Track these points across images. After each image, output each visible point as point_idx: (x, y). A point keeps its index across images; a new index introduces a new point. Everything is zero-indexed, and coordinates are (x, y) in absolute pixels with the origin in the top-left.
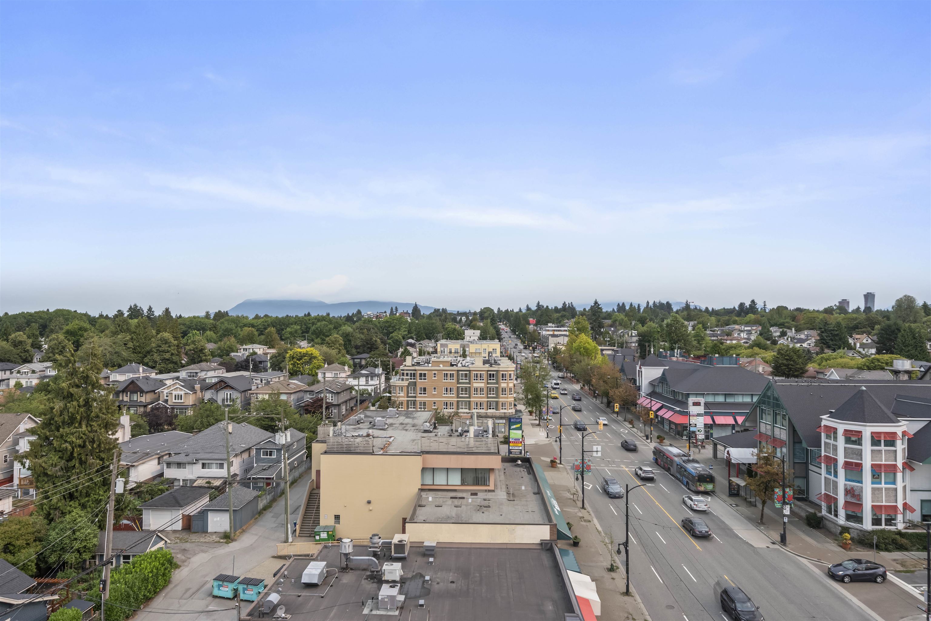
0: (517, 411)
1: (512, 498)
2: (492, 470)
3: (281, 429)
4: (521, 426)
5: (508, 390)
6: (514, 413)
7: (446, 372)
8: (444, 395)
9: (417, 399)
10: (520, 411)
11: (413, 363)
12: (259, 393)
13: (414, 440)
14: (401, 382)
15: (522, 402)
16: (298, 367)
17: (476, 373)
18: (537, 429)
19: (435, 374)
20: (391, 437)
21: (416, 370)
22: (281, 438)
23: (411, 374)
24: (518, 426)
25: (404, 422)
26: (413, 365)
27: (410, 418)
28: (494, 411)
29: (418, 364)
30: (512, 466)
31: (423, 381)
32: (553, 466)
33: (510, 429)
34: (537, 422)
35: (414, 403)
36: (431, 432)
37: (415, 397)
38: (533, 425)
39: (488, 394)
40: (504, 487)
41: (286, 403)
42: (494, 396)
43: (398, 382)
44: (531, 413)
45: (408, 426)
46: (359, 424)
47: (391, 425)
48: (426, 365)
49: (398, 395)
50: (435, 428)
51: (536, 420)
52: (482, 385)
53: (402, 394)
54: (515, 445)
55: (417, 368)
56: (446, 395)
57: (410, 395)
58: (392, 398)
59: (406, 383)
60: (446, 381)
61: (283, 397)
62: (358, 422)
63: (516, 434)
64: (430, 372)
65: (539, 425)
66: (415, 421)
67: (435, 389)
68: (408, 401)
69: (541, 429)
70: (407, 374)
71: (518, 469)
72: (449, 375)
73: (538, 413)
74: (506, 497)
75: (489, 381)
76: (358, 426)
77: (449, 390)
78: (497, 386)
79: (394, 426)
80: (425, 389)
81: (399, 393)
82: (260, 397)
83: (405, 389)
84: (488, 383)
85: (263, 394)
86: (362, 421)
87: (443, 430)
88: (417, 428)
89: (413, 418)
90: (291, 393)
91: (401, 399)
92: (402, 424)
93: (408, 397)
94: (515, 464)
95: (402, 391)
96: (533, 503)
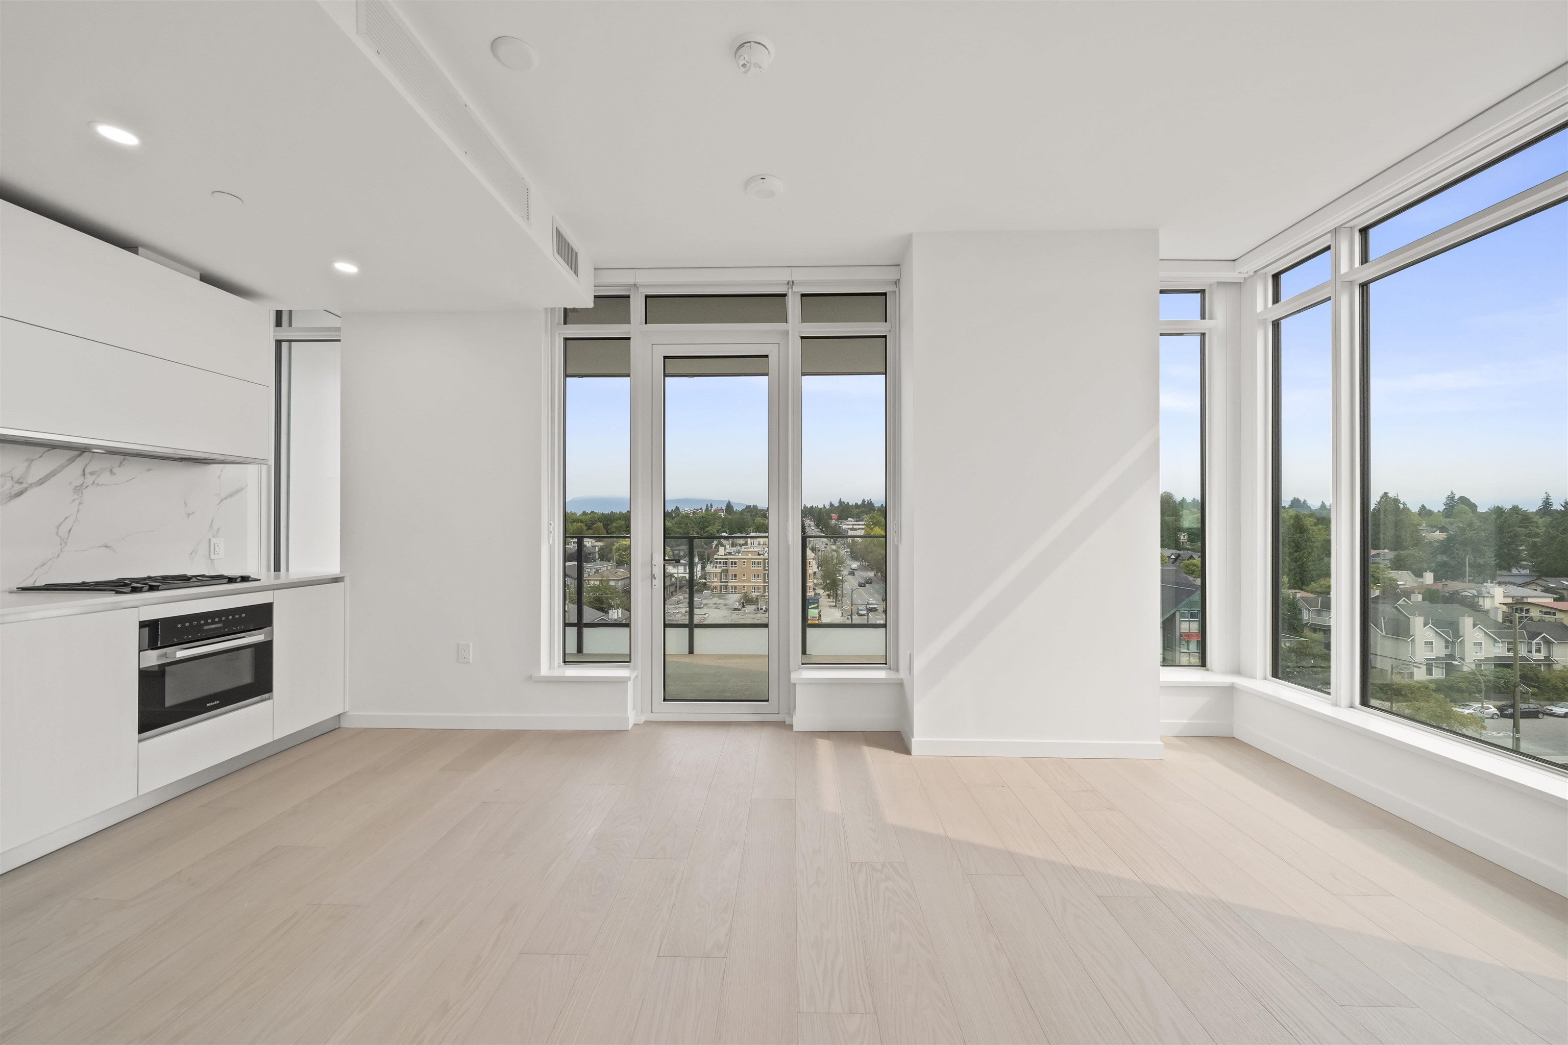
0: (816, 594)
3: (613, 607)
4: (818, 605)
6: (813, 596)
7: (754, 561)
8: (752, 581)
9: (729, 584)
10: (819, 594)
11: (726, 553)
12: (591, 580)
13: (725, 617)
14: (714, 569)
15: (821, 587)
16: (625, 558)
18: (834, 610)
19: (744, 562)
20: (706, 614)
21: (727, 559)
22: (614, 614)
23: (724, 562)
24: (816, 605)
25: (717, 603)
26: (725, 555)
27: (723, 599)
29: (730, 554)
31: (734, 568)
34: (834, 604)
35: (727, 587)
36: (740, 610)
37: (727, 582)
38: (830, 606)
41: (614, 588)
43: (712, 569)
44: (829, 596)
45: (721, 605)
46: (678, 604)
47: (706, 604)
48: (737, 554)
49: (712, 580)
50: (743, 606)
51: (833, 602)
53: (715, 580)
55: (729, 557)
56: (754, 581)
57: (723, 580)
58: (707, 583)
59: (719, 570)
60: (754, 568)
61: (612, 583)
62: (678, 603)
63: (814, 612)
64: (740, 561)
65: (835, 606)
66: (727, 602)
67: (744, 575)
68: (721, 586)
69: (837, 610)
70: (720, 563)
72: (756, 563)
73: (835, 595)
76: (678, 605)
77: (756, 576)
79: (709, 605)
80: (735, 576)
81: (713, 579)
82: (592, 583)
83: (718, 575)
85: (594, 580)
86: (681, 602)
87: (750, 608)
88: (728, 607)
89: (725, 599)
90: (619, 580)
91: (714, 584)
92: (715, 604)
93: (721, 582)
95: (716, 577)
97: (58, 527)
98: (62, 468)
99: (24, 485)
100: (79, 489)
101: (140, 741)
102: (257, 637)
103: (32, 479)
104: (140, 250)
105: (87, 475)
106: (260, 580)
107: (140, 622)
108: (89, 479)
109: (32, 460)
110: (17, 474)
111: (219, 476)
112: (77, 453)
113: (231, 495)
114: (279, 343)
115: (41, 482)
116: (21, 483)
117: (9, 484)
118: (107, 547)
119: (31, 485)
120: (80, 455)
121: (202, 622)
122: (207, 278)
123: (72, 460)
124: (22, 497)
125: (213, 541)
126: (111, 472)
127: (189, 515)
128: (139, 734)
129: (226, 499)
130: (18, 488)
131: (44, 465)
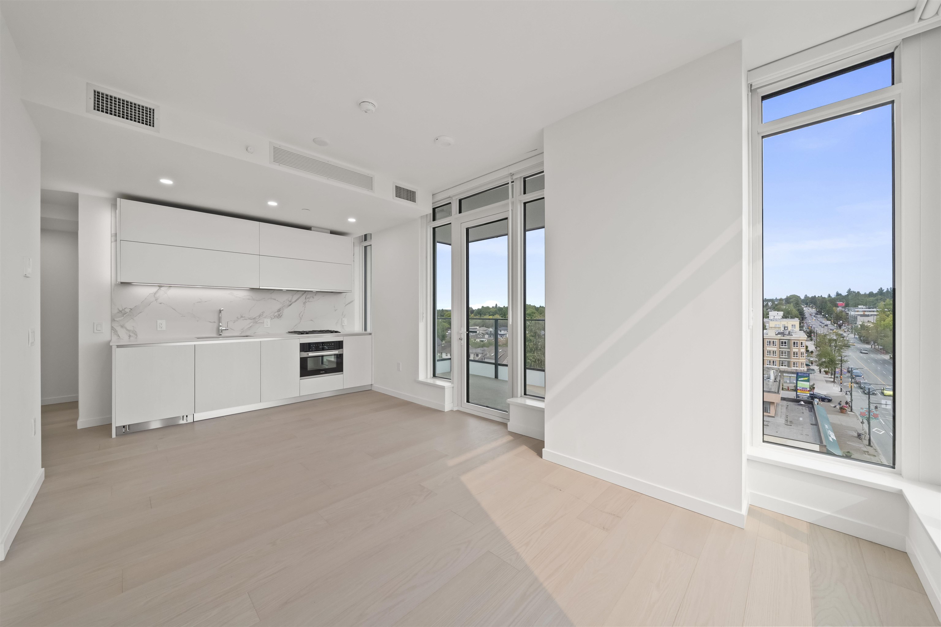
0: (810, 370)
1: (789, 424)
2: (773, 403)
4: (809, 379)
5: (799, 355)
6: (806, 371)
10: (813, 370)
15: (815, 364)
17: (769, 340)
18: (832, 384)
24: (806, 379)
28: (786, 367)
30: (795, 405)
32: (842, 412)
33: (797, 380)
34: (832, 380)
38: (827, 381)
39: (780, 356)
40: (784, 416)
42: (786, 357)
44: (825, 372)
51: (831, 378)
52: (775, 349)
54: (804, 392)
63: (804, 384)
65: (834, 382)
69: (835, 385)
71: (801, 407)
73: (833, 373)
74: (784, 422)
75: (781, 346)
78: (789, 350)
84: (780, 348)
94: (798, 404)
96: (809, 430)
97: (299, 315)
98: (300, 297)
99: (292, 302)
100: (304, 303)
101: (300, 379)
102: (336, 352)
103: (293, 301)
104: (312, 228)
105: (307, 299)
106: (340, 333)
107: (300, 343)
108: (307, 300)
109: (293, 295)
110: (290, 299)
111: (345, 297)
112: (304, 292)
113: (349, 303)
114: (366, 247)
115: (295, 301)
116: (291, 302)
117: (288, 302)
118: (312, 320)
119: (293, 302)
120: (305, 293)
121: (319, 345)
122: (332, 232)
123: (303, 294)
124: (291, 306)
125: (343, 319)
126: (313, 298)
127: (335, 310)
128: (300, 377)
129: (347, 305)
130: (290, 303)
131: (296, 297)
